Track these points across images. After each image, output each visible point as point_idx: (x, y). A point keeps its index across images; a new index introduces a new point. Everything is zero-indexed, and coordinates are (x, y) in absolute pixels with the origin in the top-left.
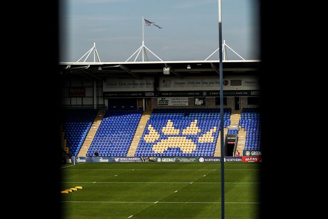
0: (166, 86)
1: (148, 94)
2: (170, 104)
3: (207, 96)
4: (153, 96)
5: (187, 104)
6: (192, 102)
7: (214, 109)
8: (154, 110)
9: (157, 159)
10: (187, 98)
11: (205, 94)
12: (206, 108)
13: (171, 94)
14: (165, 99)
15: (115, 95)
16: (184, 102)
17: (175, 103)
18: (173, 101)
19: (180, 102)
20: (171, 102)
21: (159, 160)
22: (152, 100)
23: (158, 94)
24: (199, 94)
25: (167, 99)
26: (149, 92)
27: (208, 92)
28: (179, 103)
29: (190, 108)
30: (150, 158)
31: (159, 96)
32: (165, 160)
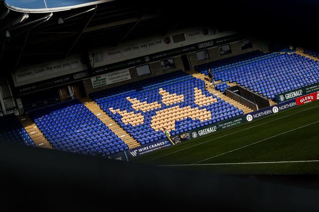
0: (97, 61)
1: (76, 77)
2: (109, 82)
3: (150, 61)
4: (84, 78)
5: (129, 77)
6: (133, 73)
7: (162, 75)
8: (90, 94)
9: (191, 135)
10: (128, 70)
11: (147, 60)
12: (153, 76)
13: (106, 69)
14: (100, 77)
15: (34, 87)
16: (124, 76)
17: (114, 80)
18: (110, 77)
19: (120, 77)
20: (109, 79)
21: (195, 135)
22: (85, 82)
23: (91, 72)
24: (141, 61)
25: (102, 77)
26: (77, 73)
27: (151, 56)
28: (119, 79)
29: (135, 81)
30: (182, 137)
31: (93, 76)
32: (202, 133)
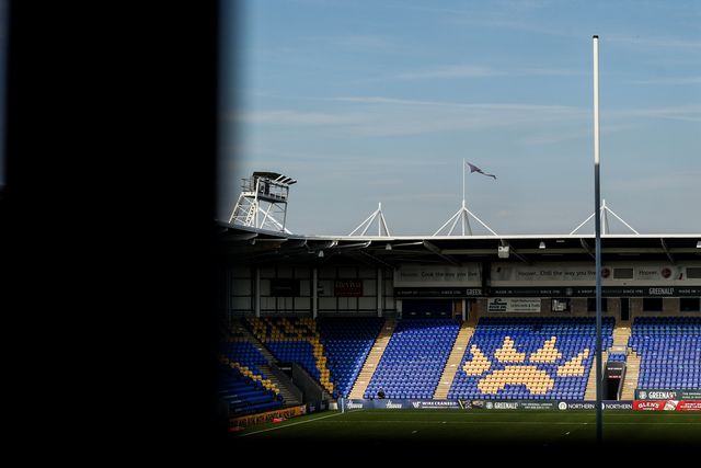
0: (502, 279)
1: (471, 292)
2: (510, 309)
3: (573, 296)
4: (480, 296)
5: (538, 310)
6: (547, 306)
7: (585, 318)
8: (482, 318)
9: (485, 404)
10: (539, 299)
11: (569, 293)
12: (571, 316)
13: (510, 292)
14: (500, 300)
16: (533, 306)
17: (518, 308)
18: (514, 303)
19: (526, 306)
20: (512, 306)
21: (489, 406)
22: (478, 302)
23: (489, 291)
24: (560, 294)
25: (504, 300)
26: (472, 288)
27: (575, 289)
28: (525, 308)
29: (545, 316)
30: (474, 403)
31: (491, 296)
32: (499, 406)
